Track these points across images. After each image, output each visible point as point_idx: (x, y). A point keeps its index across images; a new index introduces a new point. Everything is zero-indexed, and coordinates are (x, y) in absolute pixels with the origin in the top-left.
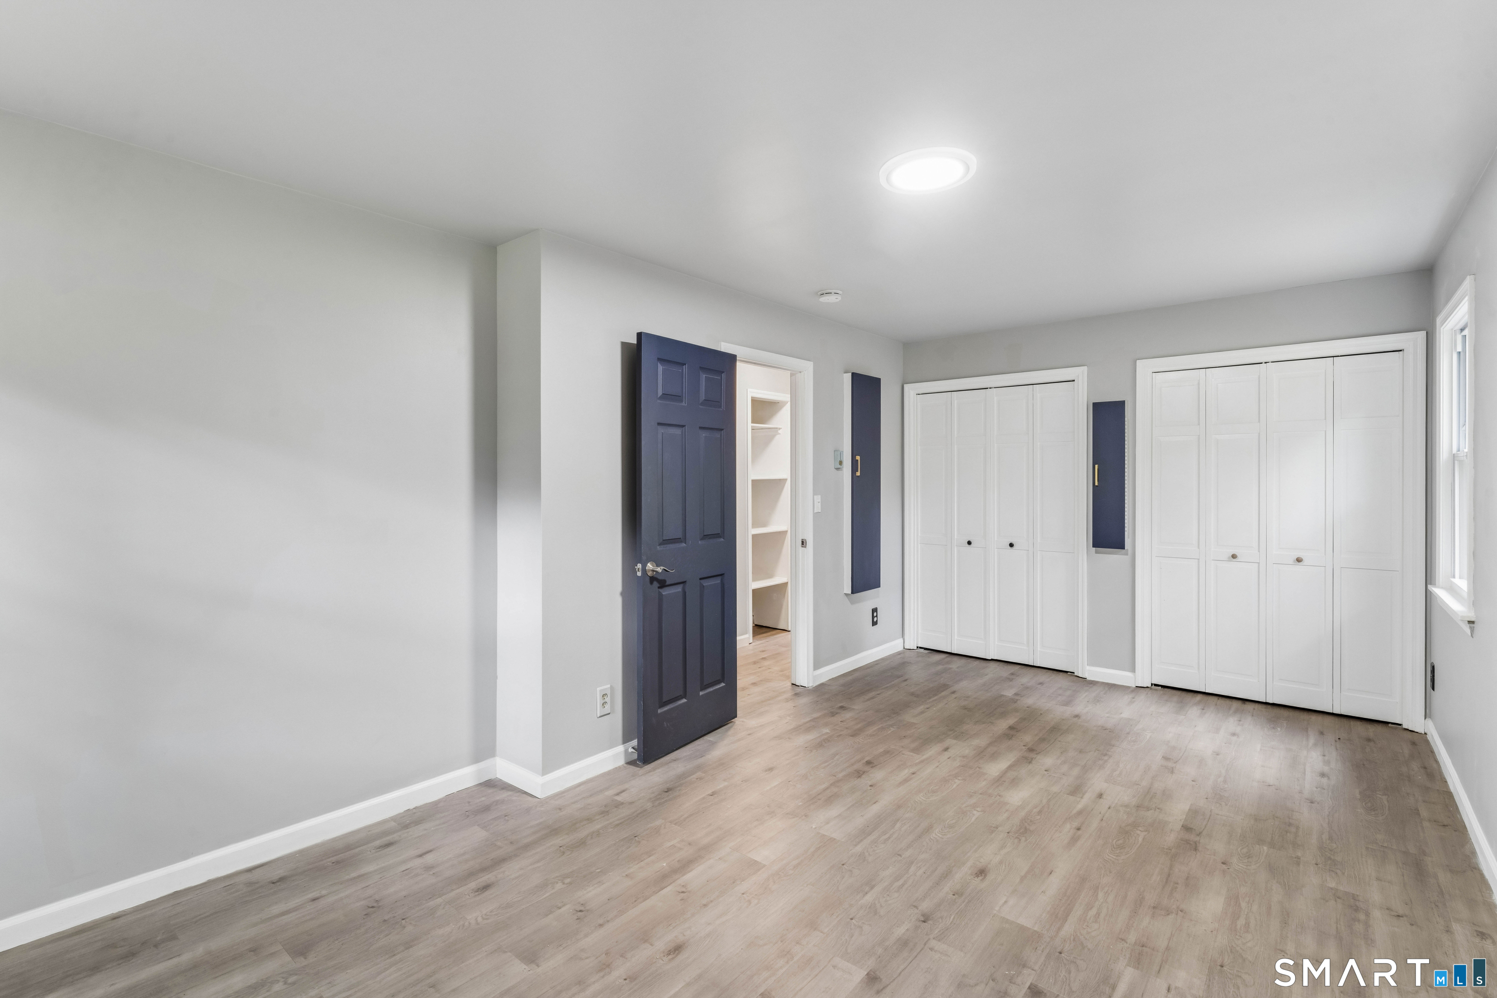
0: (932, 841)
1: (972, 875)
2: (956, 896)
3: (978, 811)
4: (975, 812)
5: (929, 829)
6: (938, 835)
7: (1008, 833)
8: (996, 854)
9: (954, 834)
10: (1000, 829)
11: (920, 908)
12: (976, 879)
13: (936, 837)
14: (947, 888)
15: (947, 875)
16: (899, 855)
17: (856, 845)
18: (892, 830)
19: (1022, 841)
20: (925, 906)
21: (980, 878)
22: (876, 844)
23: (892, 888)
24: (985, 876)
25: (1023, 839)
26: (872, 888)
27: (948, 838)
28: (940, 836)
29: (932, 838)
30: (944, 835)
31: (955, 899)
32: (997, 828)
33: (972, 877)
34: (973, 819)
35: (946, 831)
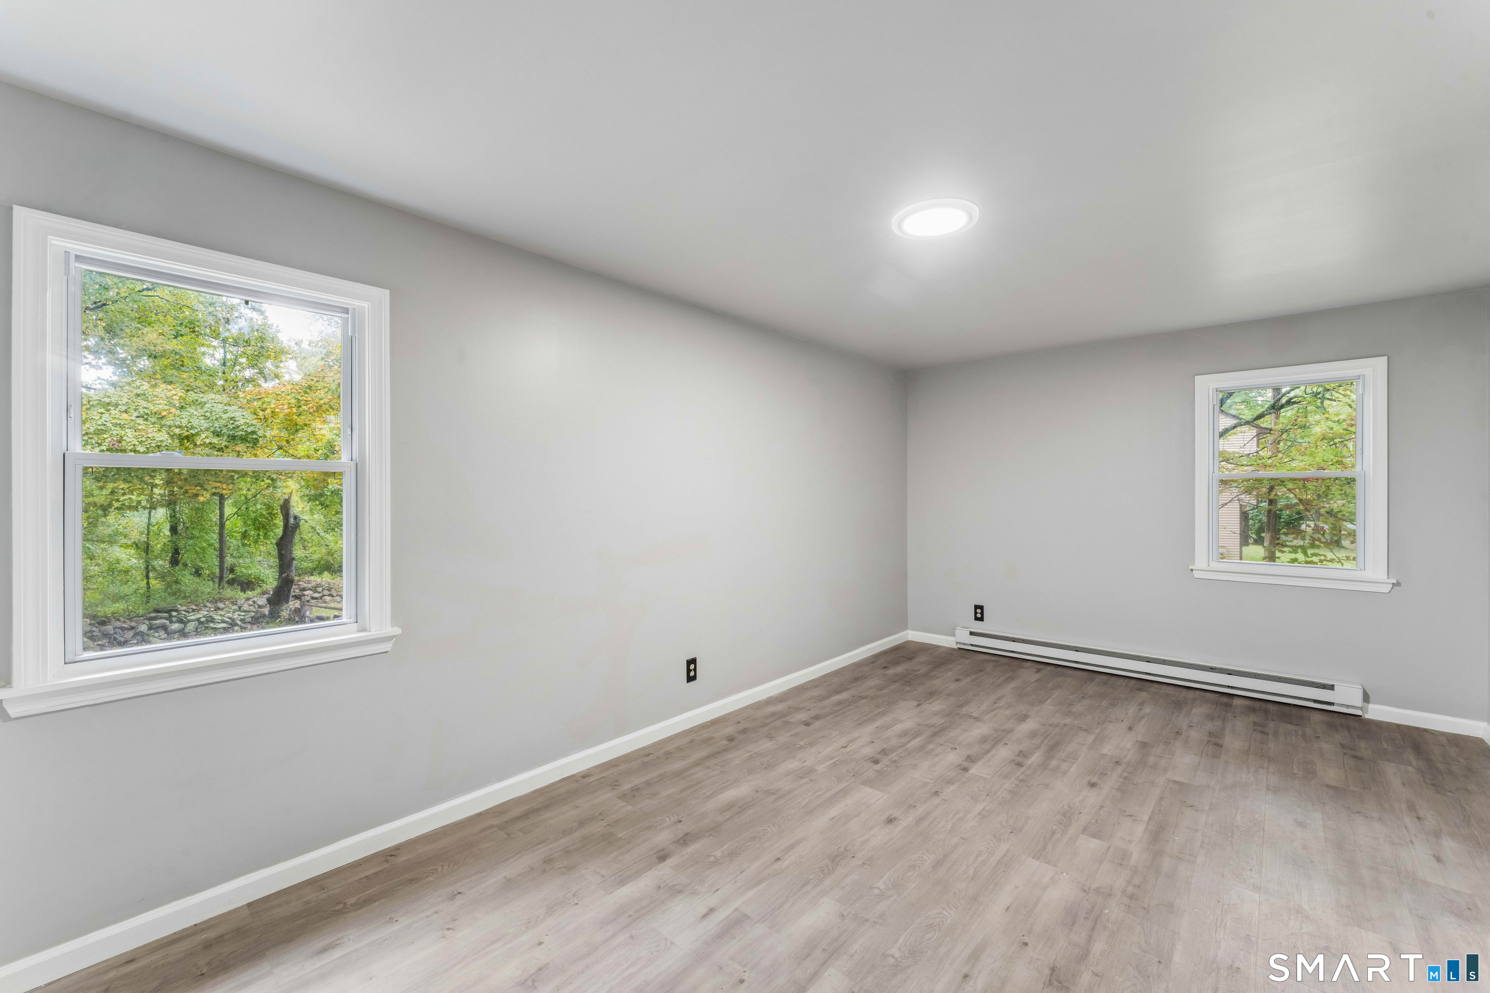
0: (933, 851)
1: (899, 819)
2: (914, 805)
3: (878, 888)
4: (882, 887)
5: (937, 865)
6: (926, 858)
7: (854, 857)
8: (874, 836)
9: (911, 857)
10: (860, 862)
11: (941, 799)
12: (896, 816)
13: (929, 856)
14: (920, 811)
15: (920, 820)
16: (963, 839)
17: (1008, 850)
18: (976, 865)
19: (844, 847)
20: (937, 800)
21: (892, 817)
22: (989, 850)
23: (964, 812)
24: (888, 818)
25: (841, 850)
26: (980, 813)
27: (917, 853)
28: (924, 856)
29: (933, 855)
30: (920, 857)
31: (915, 803)
32: (863, 863)
33: (899, 818)
34: (886, 877)
35: (918, 862)
